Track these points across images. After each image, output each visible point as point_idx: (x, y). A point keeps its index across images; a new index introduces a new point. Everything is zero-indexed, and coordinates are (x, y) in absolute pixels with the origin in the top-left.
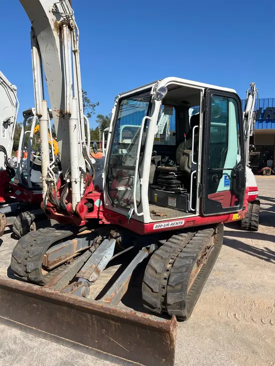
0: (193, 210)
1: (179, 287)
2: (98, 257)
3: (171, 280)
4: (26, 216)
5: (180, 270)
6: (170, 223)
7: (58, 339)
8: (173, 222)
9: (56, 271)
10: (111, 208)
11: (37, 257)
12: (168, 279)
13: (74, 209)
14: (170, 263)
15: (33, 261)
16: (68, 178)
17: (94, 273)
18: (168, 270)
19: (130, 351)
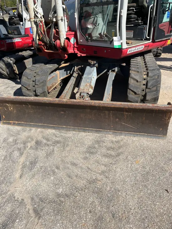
0: (148, 38)
1: (155, 88)
2: (88, 78)
3: (149, 85)
4: (7, 60)
5: (153, 77)
6: (137, 48)
7: (84, 129)
8: (138, 47)
9: (51, 94)
10: (86, 43)
11: (42, 84)
12: (147, 85)
13: (63, 45)
14: (145, 75)
15: (40, 87)
16: (53, 17)
17: (90, 88)
18: (145, 79)
19: (137, 128)
